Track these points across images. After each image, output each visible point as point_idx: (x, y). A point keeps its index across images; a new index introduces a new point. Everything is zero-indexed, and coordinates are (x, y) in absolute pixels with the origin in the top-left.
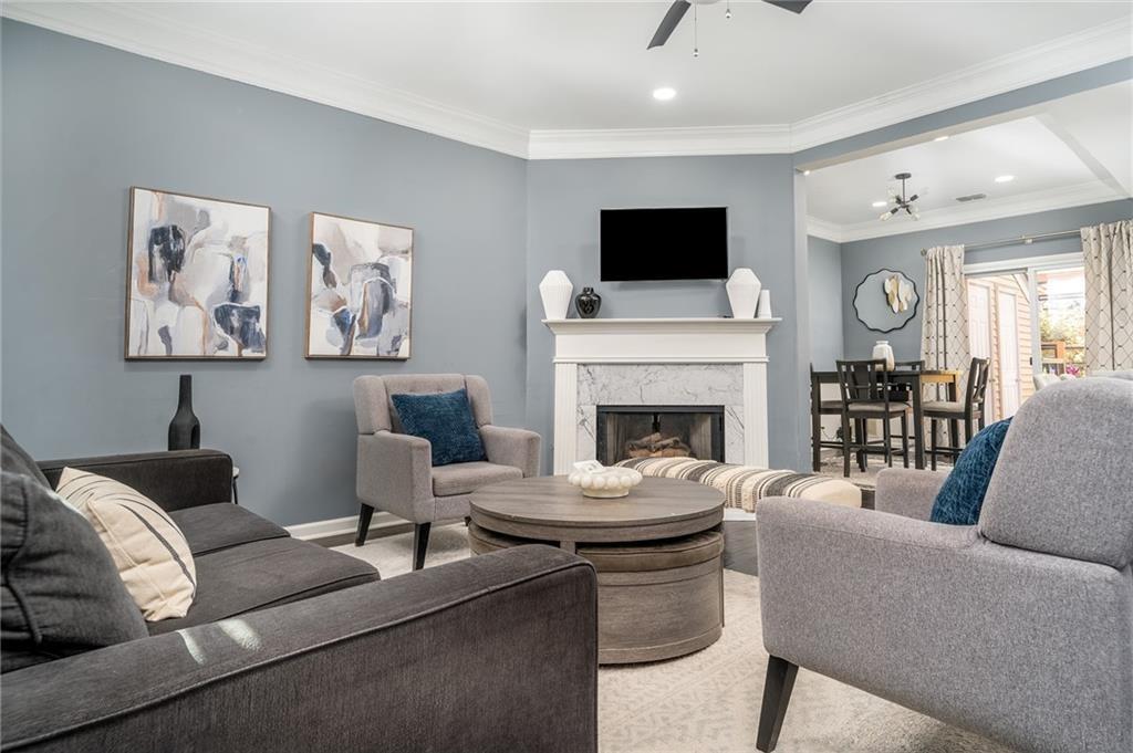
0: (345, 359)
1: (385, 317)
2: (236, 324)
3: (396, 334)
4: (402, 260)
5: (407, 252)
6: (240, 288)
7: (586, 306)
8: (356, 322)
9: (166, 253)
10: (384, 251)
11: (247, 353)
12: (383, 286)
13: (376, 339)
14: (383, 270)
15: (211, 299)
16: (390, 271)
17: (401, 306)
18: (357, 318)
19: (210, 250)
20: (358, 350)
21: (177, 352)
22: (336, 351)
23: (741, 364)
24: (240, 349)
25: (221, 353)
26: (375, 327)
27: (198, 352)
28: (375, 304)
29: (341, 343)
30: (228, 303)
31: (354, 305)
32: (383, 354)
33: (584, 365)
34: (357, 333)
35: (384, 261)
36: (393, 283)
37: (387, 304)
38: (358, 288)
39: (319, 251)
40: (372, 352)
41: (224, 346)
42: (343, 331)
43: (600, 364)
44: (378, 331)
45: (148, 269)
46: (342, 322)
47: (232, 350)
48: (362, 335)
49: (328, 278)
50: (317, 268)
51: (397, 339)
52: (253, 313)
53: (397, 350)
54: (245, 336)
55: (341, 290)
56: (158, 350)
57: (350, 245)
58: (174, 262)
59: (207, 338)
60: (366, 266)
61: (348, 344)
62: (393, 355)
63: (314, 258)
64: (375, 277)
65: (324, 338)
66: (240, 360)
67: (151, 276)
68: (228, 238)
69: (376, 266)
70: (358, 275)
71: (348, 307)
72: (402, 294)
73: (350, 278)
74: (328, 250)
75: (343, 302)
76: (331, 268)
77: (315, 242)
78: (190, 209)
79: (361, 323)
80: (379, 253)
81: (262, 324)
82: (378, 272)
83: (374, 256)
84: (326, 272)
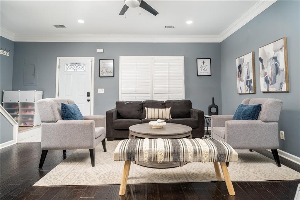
0: (268, 92)
1: (277, 76)
2: (249, 85)
3: (281, 82)
4: (281, 52)
5: (282, 48)
6: (249, 75)
8: (270, 80)
9: (240, 71)
10: (275, 51)
11: (251, 92)
12: (276, 65)
13: (275, 85)
14: (275, 58)
15: (245, 80)
16: (277, 59)
17: (281, 70)
18: (270, 78)
19: (244, 67)
20: (271, 90)
21: (242, 93)
22: (266, 90)
26: (275, 80)
27: (244, 92)
28: (274, 72)
30: (247, 80)
31: (269, 74)
32: (278, 90)
34: (270, 84)
35: (275, 56)
36: (278, 63)
37: (277, 71)
38: (269, 67)
39: (261, 60)
40: (274, 90)
41: (247, 91)
42: (267, 83)
44: (275, 82)
45: (238, 75)
46: (267, 81)
48: (272, 84)
49: (263, 67)
51: (281, 84)
52: (250, 81)
53: (282, 88)
54: (250, 87)
55: (266, 70)
56: (240, 92)
57: (267, 54)
59: (245, 88)
60: (271, 59)
61: (268, 88)
62: (280, 90)
63: (260, 62)
64: (273, 62)
65: (263, 86)
66: (250, 94)
67: (239, 77)
68: (246, 64)
70: (269, 63)
73: (267, 65)
74: (262, 58)
75: (266, 74)
76: (263, 64)
77: (260, 57)
78: (241, 59)
79: (271, 80)
80: (274, 53)
81: (252, 84)
82: (274, 60)
83: (272, 55)
84: (262, 65)
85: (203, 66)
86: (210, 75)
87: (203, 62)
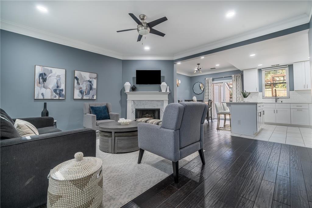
0: (82, 99)
1: (91, 91)
2: (58, 92)
3: (93, 94)
4: (94, 80)
5: (95, 78)
6: (59, 85)
7: (133, 89)
8: (84, 92)
9: (43, 78)
10: (90, 78)
11: (60, 98)
12: (90, 85)
13: (89, 96)
15: (53, 88)
16: (92, 82)
17: (94, 89)
18: (85, 91)
19: (52, 78)
20: (84, 98)
21: (45, 98)
22: (80, 98)
23: (163, 101)
24: (59, 97)
25: (55, 98)
26: (89, 93)
27: (50, 98)
28: (88, 88)
29: (81, 96)
30: (56, 88)
32: (90, 98)
33: (133, 101)
34: (85, 94)
35: (91, 80)
36: (92, 84)
37: (91, 88)
38: (85, 85)
39: (76, 78)
40: (88, 98)
41: (56, 97)
42: (81, 94)
43: (136, 101)
44: (89, 94)
45: (39, 82)
46: (81, 92)
47: (57, 97)
48: (86, 95)
49: (78, 83)
50: (76, 81)
51: (93, 96)
52: (62, 90)
53: (93, 98)
54: (60, 95)
55: (81, 86)
56: (41, 97)
57: (83, 77)
58: (45, 80)
59: (52, 95)
60: (86, 81)
61: (83, 97)
62: (92, 99)
63: (75, 79)
64: (89, 83)
65: (77, 95)
66: (59, 99)
68: (56, 75)
69: (89, 81)
70: (85, 83)
71: (83, 89)
72: (94, 86)
73: (83, 83)
74: (78, 78)
75: (82, 88)
77: (75, 76)
78: (48, 69)
79: (85, 92)
81: (64, 93)
82: (89, 82)
83: (88, 79)
84: (78, 82)
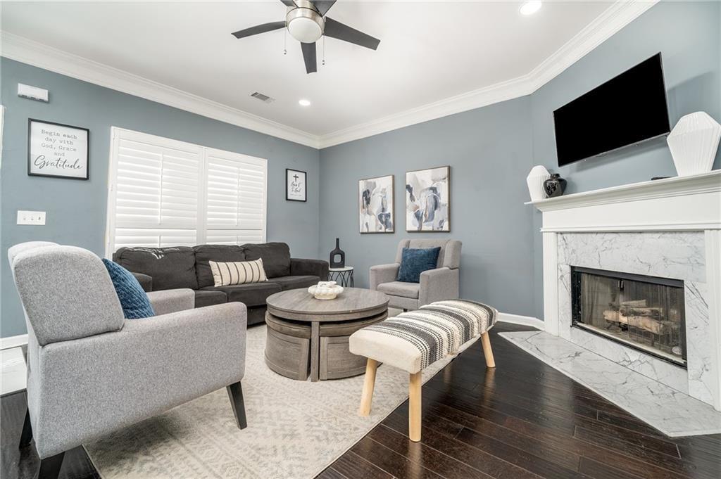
0: (419, 231)
1: (436, 212)
2: (384, 220)
3: (441, 219)
4: (443, 183)
5: (445, 179)
6: (384, 207)
8: (423, 215)
9: (366, 199)
10: (434, 181)
11: (387, 230)
12: (435, 197)
13: (432, 222)
14: (434, 189)
15: (378, 212)
16: (438, 190)
17: (443, 205)
18: (424, 213)
19: (376, 195)
20: (424, 228)
21: (370, 231)
22: (416, 229)
23: (702, 231)
24: (386, 229)
25: (380, 231)
26: (432, 216)
27: (374, 230)
28: (431, 206)
29: (418, 225)
30: (382, 213)
31: (422, 208)
32: (436, 229)
33: (561, 233)
34: (424, 220)
35: (434, 186)
36: (439, 195)
37: (436, 206)
38: (423, 200)
39: (409, 188)
40: (430, 228)
41: (381, 228)
42: (418, 219)
43: (571, 233)
44: (433, 219)
45: (363, 205)
46: (418, 216)
47: (383, 230)
48: (426, 221)
49: (412, 198)
50: (408, 194)
51: (442, 222)
52: (388, 215)
53: (442, 227)
54: (386, 224)
55: (417, 202)
56: (365, 230)
57: (420, 181)
58: (368, 201)
59: (376, 225)
60: (426, 189)
61: (421, 225)
62: (440, 229)
63: (407, 191)
64: (430, 194)
65: (411, 224)
66: (385, 233)
67: (363, 208)
68: (381, 190)
69: (431, 188)
70: (423, 194)
71: (420, 209)
72: (443, 199)
73: (420, 196)
74: (411, 186)
75: (418, 207)
76: (413, 194)
77: (407, 184)
78: (371, 182)
79: (425, 216)
80: (432, 182)
81: (391, 220)
82: (431, 191)
83: (430, 184)
84: (411, 194)
85: (295, 183)
86: (304, 199)
87: (296, 177)
